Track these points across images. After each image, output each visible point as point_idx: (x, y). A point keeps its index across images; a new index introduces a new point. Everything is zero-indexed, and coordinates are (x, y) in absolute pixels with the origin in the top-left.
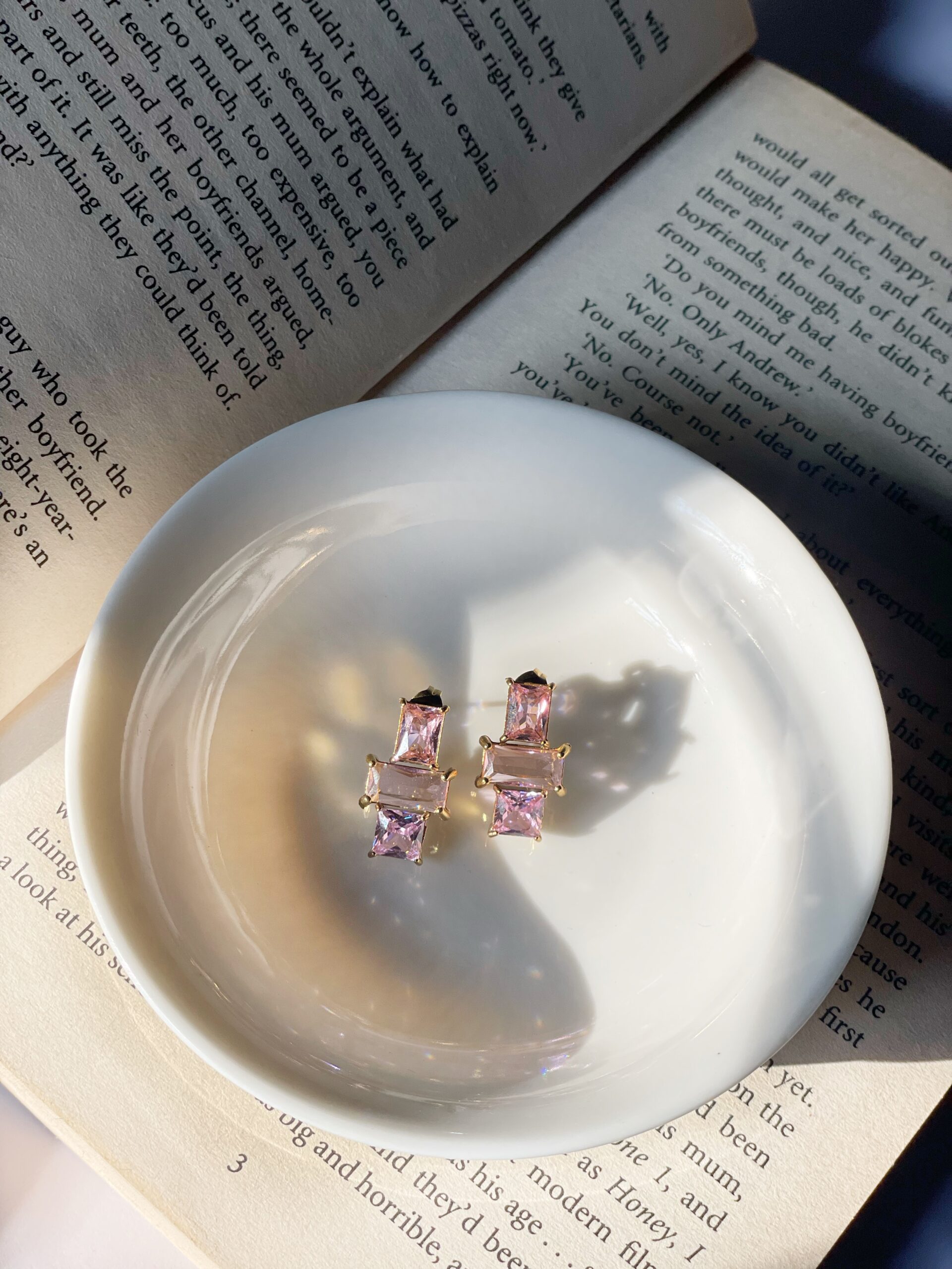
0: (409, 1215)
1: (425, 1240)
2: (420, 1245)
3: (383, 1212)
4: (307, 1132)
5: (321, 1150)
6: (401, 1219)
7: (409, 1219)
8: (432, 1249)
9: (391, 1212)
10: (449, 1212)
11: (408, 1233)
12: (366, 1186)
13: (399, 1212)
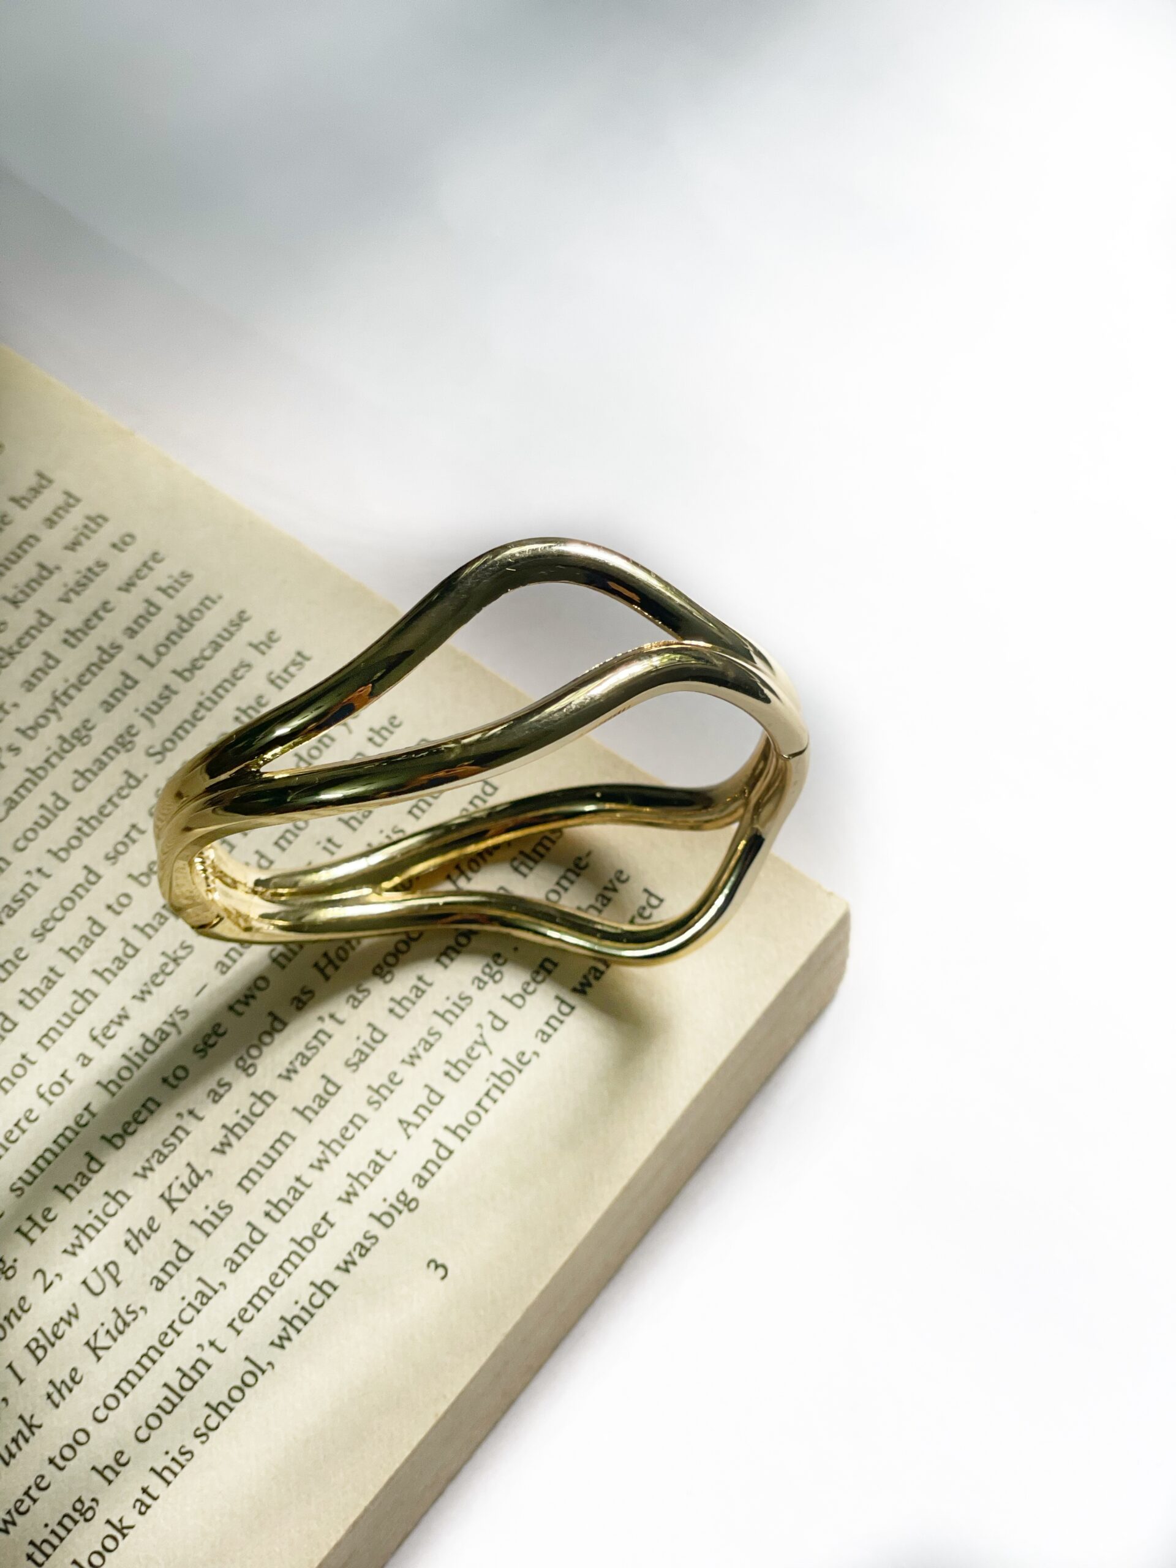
0: (489, 1085)
1: (514, 1066)
2: (520, 1071)
3: (486, 1111)
4: (402, 1198)
5: (422, 1182)
6: (495, 1093)
7: (495, 1086)
8: (525, 1059)
9: (486, 1103)
10: (485, 1044)
11: (509, 1084)
12: (460, 1131)
13: (487, 1094)
